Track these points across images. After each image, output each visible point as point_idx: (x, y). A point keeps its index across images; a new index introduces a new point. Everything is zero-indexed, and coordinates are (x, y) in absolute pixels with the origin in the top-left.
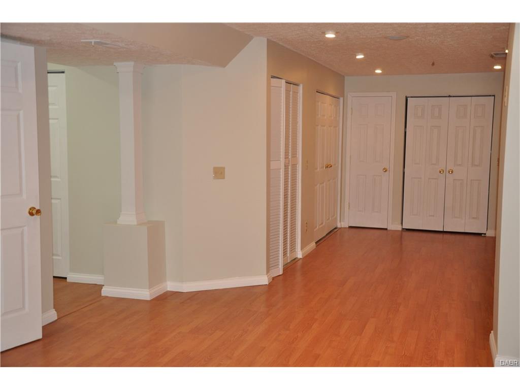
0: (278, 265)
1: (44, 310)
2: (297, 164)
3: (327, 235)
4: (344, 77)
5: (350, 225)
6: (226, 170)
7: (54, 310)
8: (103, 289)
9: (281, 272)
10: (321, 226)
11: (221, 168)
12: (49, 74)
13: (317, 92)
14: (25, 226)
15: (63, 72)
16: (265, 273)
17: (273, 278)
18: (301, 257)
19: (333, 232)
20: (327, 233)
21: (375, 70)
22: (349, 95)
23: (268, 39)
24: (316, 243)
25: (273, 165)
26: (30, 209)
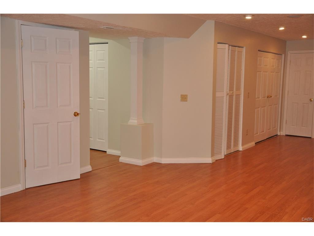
0: (221, 153)
1: (82, 166)
2: (240, 95)
3: (267, 139)
4: (286, 41)
5: (287, 134)
6: (188, 96)
7: (90, 166)
8: (120, 158)
9: (223, 157)
10: (261, 133)
11: (185, 95)
12: (90, 45)
13: (259, 51)
14: (72, 121)
15: (108, 43)
16: (210, 156)
17: (216, 160)
18: (241, 150)
19: (274, 138)
20: (266, 138)
21: (302, 36)
22: (288, 53)
23: (215, 21)
24: (255, 143)
25: (218, 94)
26: (74, 113)
